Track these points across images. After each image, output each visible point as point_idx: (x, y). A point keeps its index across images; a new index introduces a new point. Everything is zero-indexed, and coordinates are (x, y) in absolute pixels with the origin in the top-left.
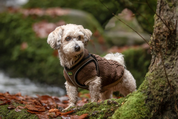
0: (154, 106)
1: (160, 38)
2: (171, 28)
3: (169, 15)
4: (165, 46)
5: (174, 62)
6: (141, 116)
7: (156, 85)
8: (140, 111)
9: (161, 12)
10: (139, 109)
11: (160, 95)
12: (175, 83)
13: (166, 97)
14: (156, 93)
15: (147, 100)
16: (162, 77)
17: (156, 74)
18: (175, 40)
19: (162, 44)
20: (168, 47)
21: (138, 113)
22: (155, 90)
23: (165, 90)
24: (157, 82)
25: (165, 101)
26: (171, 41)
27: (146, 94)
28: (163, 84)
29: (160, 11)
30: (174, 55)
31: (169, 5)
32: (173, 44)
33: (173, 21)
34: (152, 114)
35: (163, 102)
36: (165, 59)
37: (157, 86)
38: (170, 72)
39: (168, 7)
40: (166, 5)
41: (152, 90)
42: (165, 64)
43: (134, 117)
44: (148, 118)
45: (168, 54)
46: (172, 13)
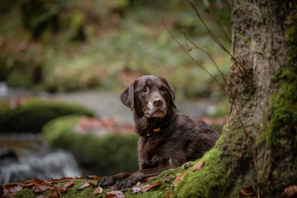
0: (231, 163)
1: (235, 81)
2: (246, 68)
3: (244, 51)
4: (241, 89)
5: (254, 108)
6: (214, 174)
7: (232, 138)
8: (212, 169)
9: (236, 49)
10: (212, 167)
11: (238, 150)
12: (255, 133)
13: (246, 153)
14: (233, 148)
15: (222, 156)
16: (240, 128)
17: (233, 125)
18: (253, 81)
19: (237, 87)
20: (245, 90)
21: (209, 172)
22: (232, 144)
23: (244, 143)
24: (234, 134)
25: (245, 157)
26: (247, 82)
27: (222, 149)
28: (241, 136)
29: (234, 48)
30: (254, 101)
31: (243, 40)
32: (250, 86)
33: (249, 58)
34: (229, 173)
35: (242, 158)
36: (243, 106)
37: (234, 139)
38: (247, 121)
39: (242, 43)
40: (240, 40)
41: (228, 144)
42: (243, 112)
43: (205, 176)
44: (222, 177)
45: (245, 100)
46: (247, 50)
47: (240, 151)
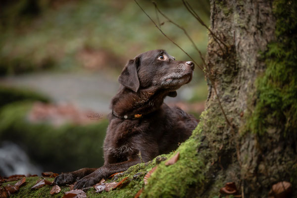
0: (211, 156)
1: (214, 60)
2: (227, 45)
3: (225, 25)
4: (221, 70)
5: (236, 92)
6: (191, 169)
7: (212, 127)
8: (189, 163)
9: (215, 23)
10: (188, 161)
11: (219, 141)
12: (238, 121)
13: (228, 144)
14: (212, 138)
15: (200, 148)
16: (220, 115)
17: (213, 111)
18: (235, 61)
19: (217, 67)
20: (226, 71)
21: (186, 166)
22: (211, 134)
23: (225, 133)
24: (214, 123)
25: (227, 149)
26: (228, 62)
27: (200, 139)
28: (222, 125)
29: (213, 22)
30: (236, 83)
31: (224, 11)
32: (232, 66)
33: (231, 34)
34: (208, 167)
35: (223, 151)
36: (223, 89)
37: (213, 128)
38: (229, 107)
39: (223, 15)
40: (220, 12)
41: (207, 134)
42: (224, 96)
43: (180, 172)
44: (201, 173)
45: (227, 82)
46: (229, 23)
47: (220, 141)
